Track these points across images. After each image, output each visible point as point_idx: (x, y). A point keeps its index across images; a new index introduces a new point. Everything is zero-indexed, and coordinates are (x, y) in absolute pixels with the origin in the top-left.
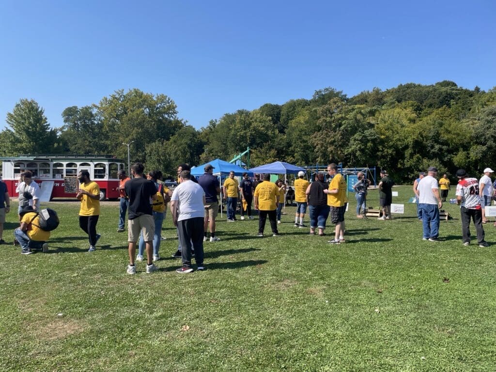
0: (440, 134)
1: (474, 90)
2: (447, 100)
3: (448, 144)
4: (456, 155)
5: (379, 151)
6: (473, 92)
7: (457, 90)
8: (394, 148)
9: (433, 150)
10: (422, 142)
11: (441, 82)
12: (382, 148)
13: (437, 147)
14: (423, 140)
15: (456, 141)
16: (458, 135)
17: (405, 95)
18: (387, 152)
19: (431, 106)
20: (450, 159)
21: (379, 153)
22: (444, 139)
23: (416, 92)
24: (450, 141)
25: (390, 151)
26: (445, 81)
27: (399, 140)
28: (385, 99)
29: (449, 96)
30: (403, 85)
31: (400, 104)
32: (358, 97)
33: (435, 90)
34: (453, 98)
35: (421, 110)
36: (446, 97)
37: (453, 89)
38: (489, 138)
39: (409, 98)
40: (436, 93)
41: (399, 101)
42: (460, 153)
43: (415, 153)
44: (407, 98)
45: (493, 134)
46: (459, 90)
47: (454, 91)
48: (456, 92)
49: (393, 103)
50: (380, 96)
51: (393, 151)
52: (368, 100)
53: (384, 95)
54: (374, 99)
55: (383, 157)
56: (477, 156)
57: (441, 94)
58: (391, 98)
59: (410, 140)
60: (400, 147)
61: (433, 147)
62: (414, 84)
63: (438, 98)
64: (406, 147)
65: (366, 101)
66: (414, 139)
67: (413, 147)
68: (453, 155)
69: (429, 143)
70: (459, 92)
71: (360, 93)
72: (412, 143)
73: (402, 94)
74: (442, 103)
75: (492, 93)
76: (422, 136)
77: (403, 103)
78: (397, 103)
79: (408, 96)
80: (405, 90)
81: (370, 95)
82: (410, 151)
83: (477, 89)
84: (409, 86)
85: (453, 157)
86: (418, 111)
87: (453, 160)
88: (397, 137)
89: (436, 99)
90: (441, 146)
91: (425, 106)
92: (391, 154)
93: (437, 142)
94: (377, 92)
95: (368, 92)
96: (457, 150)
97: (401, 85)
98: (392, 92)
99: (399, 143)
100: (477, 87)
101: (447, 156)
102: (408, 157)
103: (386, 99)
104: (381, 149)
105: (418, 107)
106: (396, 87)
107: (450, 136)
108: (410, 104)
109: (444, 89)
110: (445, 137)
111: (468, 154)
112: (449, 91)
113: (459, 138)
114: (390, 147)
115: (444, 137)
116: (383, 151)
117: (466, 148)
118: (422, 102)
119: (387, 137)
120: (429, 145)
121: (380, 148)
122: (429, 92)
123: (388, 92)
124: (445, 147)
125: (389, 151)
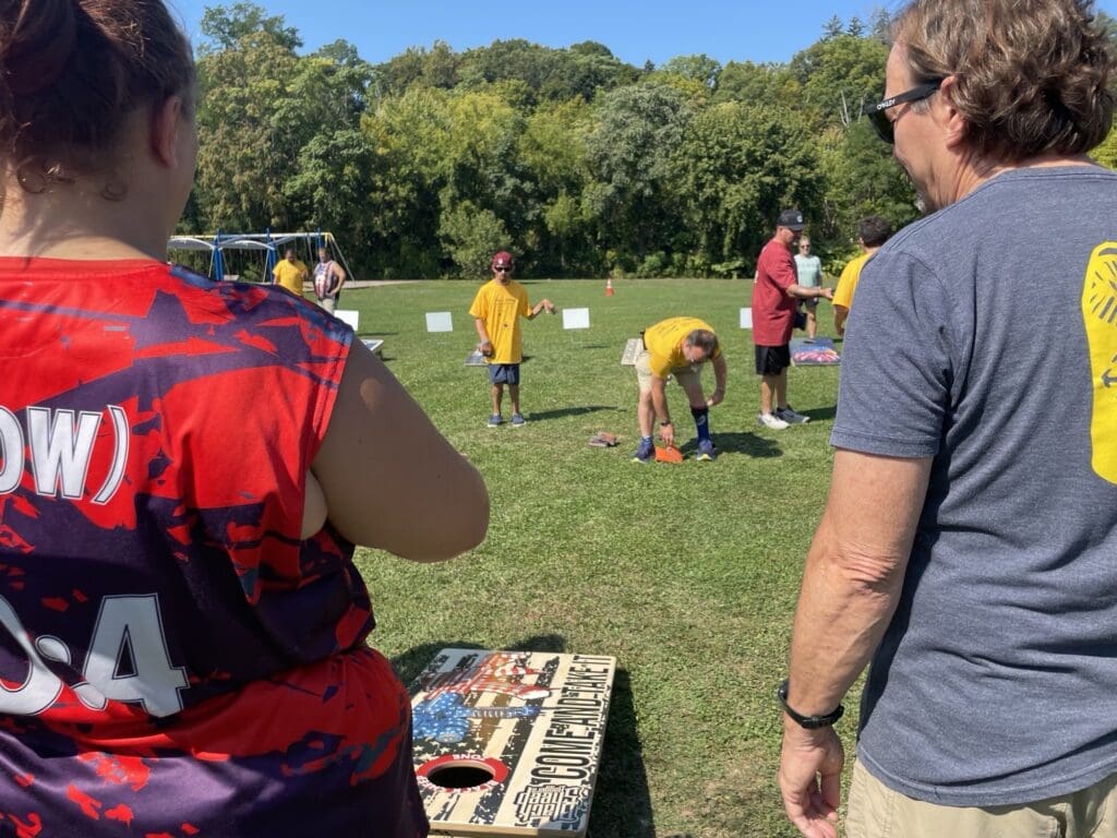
0: (518, 152)
1: (643, 68)
2: (587, 86)
3: (533, 179)
4: (552, 204)
5: (375, 189)
6: (640, 71)
7: (609, 64)
8: (413, 182)
9: (499, 193)
10: (475, 171)
11: (581, 42)
12: (384, 182)
13: (510, 182)
14: (479, 163)
15: (552, 170)
16: (557, 155)
17: (502, 66)
18: (397, 192)
19: (554, 95)
20: (538, 216)
21: (377, 196)
22: (526, 163)
23: (525, 60)
24: (538, 170)
25: (403, 192)
26: (588, 43)
27: (425, 162)
28: (459, 71)
29: (593, 76)
30: (502, 41)
31: (491, 86)
32: (401, 59)
33: (565, 59)
34: (602, 83)
35: (535, 103)
36: (588, 77)
37: (602, 62)
38: (617, 165)
39: (511, 73)
40: (566, 65)
41: (491, 80)
42: (560, 199)
43: (461, 199)
44: (506, 73)
45: (624, 156)
46: (613, 65)
47: (604, 67)
48: (608, 67)
49: (477, 82)
50: (448, 63)
51: (412, 190)
52: (424, 70)
53: (460, 62)
54: (435, 70)
55: (390, 205)
56: (593, 209)
57: (575, 68)
58: (473, 68)
59: (447, 165)
60: (429, 182)
61: (500, 183)
62: (526, 43)
63: (570, 78)
64: (441, 182)
65: (420, 73)
66: (455, 159)
67: (457, 183)
68: (548, 204)
69: (491, 173)
70: (614, 68)
71: (404, 53)
72: (452, 170)
73: (497, 64)
74: (576, 91)
75: (667, 72)
76: (474, 153)
77: (498, 84)
78: (484, 82)
79: (508, 68)
80: (502, 54)
81: (427, 58)
82: (450, 192)
83: (650, 67)
84: (511, 46)
85: (545, 211)
86: (529, 107)
87: (544, 217)
88: (420, 152)
89: (566, 81)
90: (519, 181)
91: (543, 95)
92: (406, 199)
93: (511, 170)
94: (443, 53)
95: (423, 50)
96: (554, 193)
97: (498, 41)
98: (479, 56)
99: (425, 170)
100: (648, 62)
101: (533, 208)
102: (449, 209)
103: (461, 71)
104: (379, 184)
105: (529, 95)
106: (488, 46)
107: (539, 157)
108: (512, 88)
109: (583, 60)
110: (528, 159)
111: (578, 203)
112: (594, 66)
113: (559, 163)
114: (404, 180)
115: (525, 159)
116: (384, 189)
117: (574, 187)
118: (537, 86)
119: (395, 153)
120: (491, 177)
121: (378, 180)
122: (552, 64)
123: (469, 55)
124: (528, 186)
125: (400, 189)
